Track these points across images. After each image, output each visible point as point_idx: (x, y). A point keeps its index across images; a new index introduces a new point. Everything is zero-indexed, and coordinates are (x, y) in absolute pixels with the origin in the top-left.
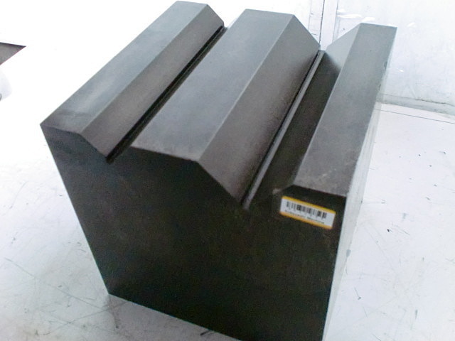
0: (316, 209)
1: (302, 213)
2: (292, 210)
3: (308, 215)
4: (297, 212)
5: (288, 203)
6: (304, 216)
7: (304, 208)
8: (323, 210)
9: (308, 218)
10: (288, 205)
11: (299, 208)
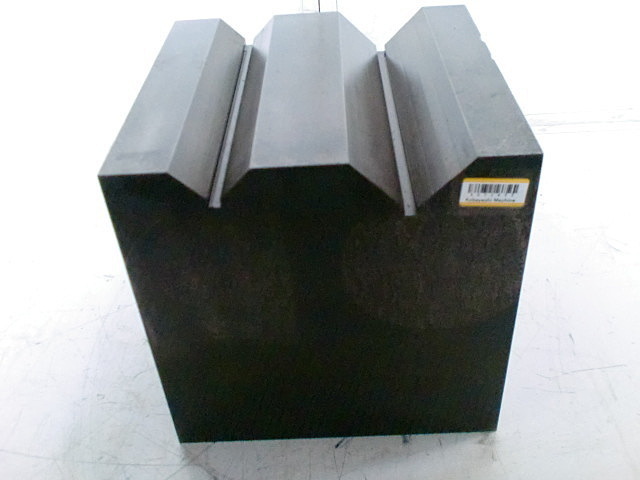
0: (505, 182)
1: (488, 195)
2: (475, 196)
3: (495, 196)
4: (482, 196)
5: (470, 186)
6: (490, 200)
7: (491, 186)
8: (513, 182)
9: (496, 200)
10: (469, 191)
11: (485, 189)
